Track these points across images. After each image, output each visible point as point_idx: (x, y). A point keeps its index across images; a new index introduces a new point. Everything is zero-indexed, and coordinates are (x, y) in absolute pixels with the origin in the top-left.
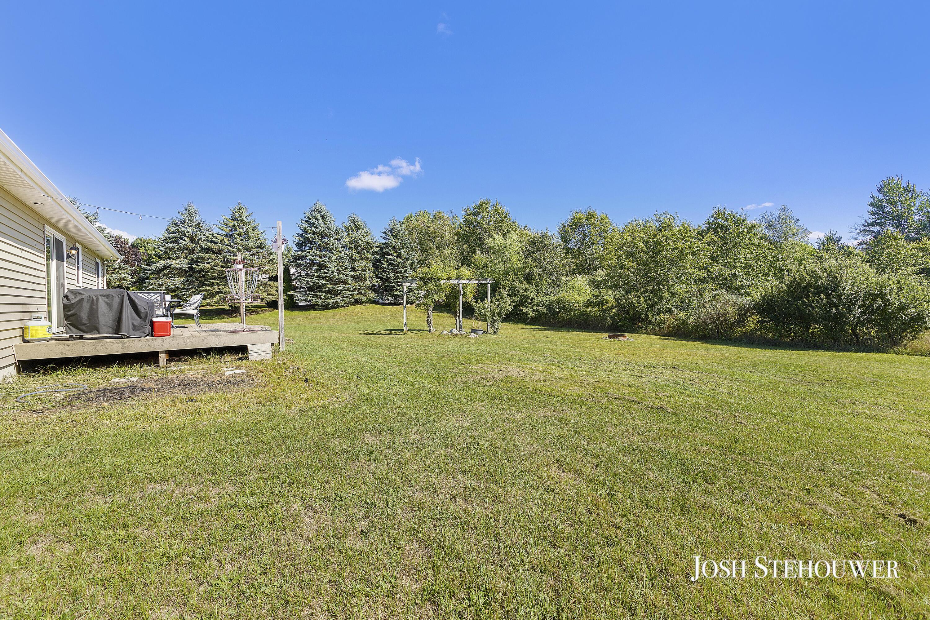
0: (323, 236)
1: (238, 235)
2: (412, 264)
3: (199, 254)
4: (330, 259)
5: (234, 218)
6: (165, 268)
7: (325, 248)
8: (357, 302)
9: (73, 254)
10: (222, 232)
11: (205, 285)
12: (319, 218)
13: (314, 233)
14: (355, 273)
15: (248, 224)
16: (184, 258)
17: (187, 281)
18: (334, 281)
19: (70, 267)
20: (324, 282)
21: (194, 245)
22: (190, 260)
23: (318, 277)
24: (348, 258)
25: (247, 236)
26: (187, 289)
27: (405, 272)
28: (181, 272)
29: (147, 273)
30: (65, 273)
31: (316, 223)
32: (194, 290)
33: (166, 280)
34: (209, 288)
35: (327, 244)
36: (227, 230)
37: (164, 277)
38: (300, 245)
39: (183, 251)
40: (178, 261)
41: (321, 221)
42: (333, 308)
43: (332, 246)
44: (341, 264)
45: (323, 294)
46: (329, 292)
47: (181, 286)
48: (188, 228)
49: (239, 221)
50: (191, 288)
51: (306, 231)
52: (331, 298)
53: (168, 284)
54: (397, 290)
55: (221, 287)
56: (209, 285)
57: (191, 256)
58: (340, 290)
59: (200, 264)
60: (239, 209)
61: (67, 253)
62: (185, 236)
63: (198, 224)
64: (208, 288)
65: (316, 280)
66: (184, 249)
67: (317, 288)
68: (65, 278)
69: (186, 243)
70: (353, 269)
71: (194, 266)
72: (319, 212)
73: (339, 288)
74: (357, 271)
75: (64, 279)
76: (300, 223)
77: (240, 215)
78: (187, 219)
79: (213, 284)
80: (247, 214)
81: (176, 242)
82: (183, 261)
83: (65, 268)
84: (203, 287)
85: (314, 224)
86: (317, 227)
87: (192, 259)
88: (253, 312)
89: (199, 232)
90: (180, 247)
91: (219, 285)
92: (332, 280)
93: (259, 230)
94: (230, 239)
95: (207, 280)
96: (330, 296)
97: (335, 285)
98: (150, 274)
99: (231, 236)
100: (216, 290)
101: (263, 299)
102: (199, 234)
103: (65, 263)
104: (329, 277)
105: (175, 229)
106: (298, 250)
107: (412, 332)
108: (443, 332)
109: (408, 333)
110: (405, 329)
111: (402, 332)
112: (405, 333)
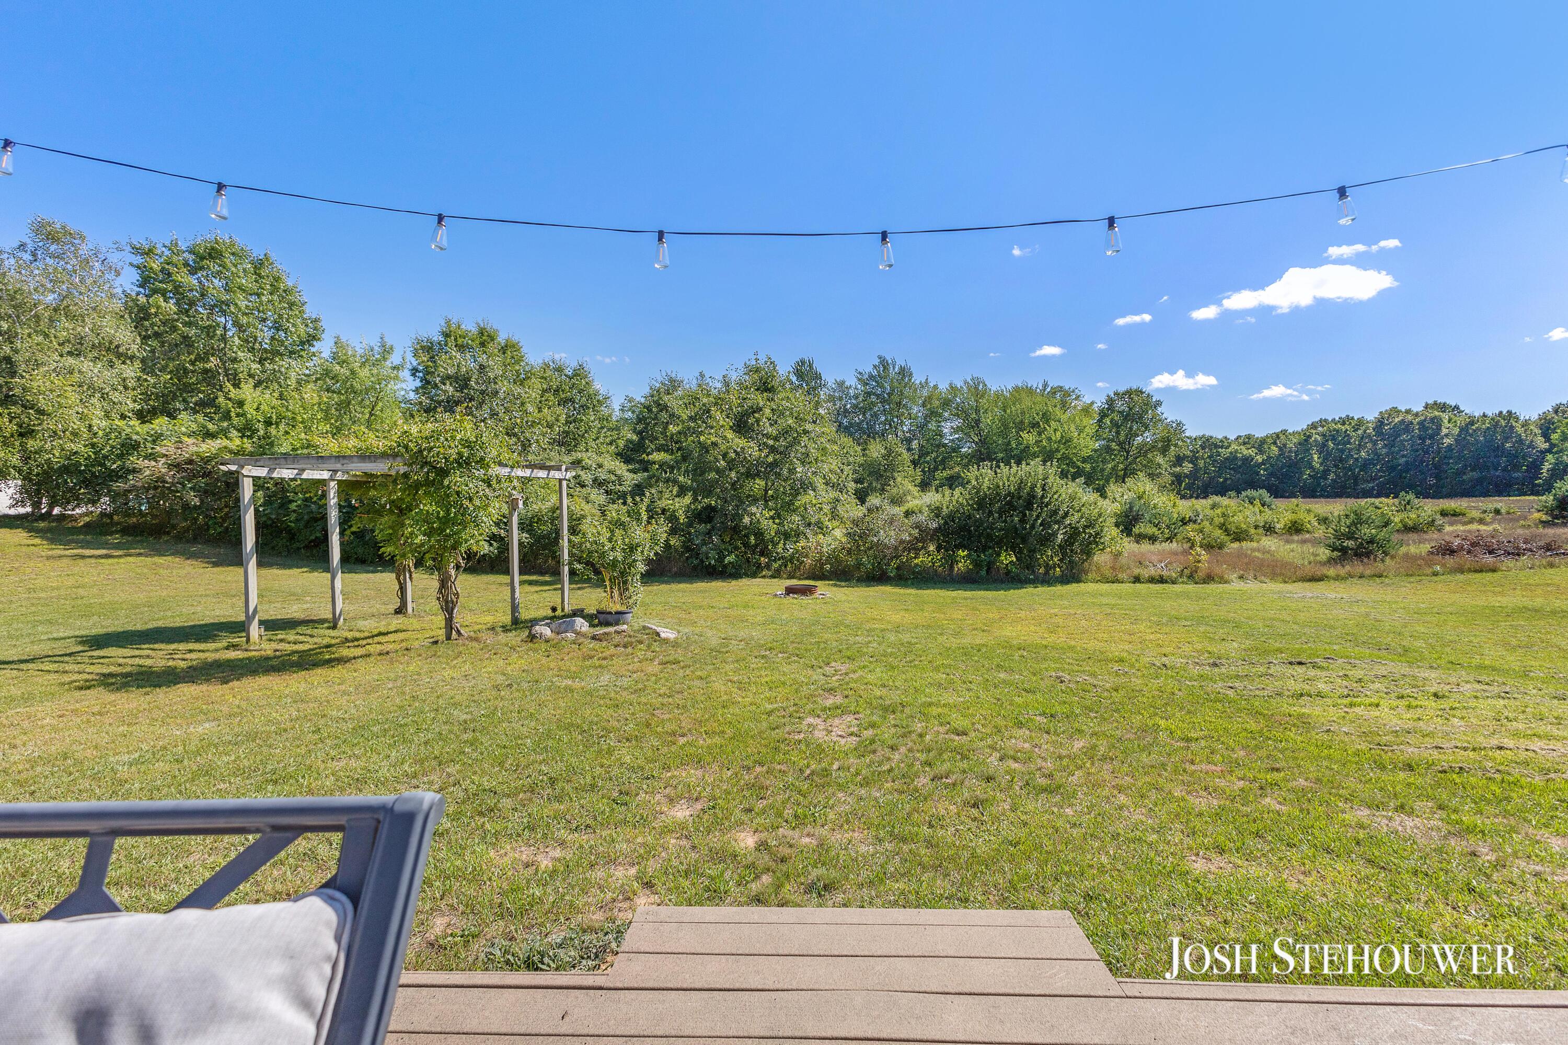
107: (282, 640)
108: (533, 632)
109: (274, 646)
110: (255, 630)
111: (234, 647)
112: (268, 649)
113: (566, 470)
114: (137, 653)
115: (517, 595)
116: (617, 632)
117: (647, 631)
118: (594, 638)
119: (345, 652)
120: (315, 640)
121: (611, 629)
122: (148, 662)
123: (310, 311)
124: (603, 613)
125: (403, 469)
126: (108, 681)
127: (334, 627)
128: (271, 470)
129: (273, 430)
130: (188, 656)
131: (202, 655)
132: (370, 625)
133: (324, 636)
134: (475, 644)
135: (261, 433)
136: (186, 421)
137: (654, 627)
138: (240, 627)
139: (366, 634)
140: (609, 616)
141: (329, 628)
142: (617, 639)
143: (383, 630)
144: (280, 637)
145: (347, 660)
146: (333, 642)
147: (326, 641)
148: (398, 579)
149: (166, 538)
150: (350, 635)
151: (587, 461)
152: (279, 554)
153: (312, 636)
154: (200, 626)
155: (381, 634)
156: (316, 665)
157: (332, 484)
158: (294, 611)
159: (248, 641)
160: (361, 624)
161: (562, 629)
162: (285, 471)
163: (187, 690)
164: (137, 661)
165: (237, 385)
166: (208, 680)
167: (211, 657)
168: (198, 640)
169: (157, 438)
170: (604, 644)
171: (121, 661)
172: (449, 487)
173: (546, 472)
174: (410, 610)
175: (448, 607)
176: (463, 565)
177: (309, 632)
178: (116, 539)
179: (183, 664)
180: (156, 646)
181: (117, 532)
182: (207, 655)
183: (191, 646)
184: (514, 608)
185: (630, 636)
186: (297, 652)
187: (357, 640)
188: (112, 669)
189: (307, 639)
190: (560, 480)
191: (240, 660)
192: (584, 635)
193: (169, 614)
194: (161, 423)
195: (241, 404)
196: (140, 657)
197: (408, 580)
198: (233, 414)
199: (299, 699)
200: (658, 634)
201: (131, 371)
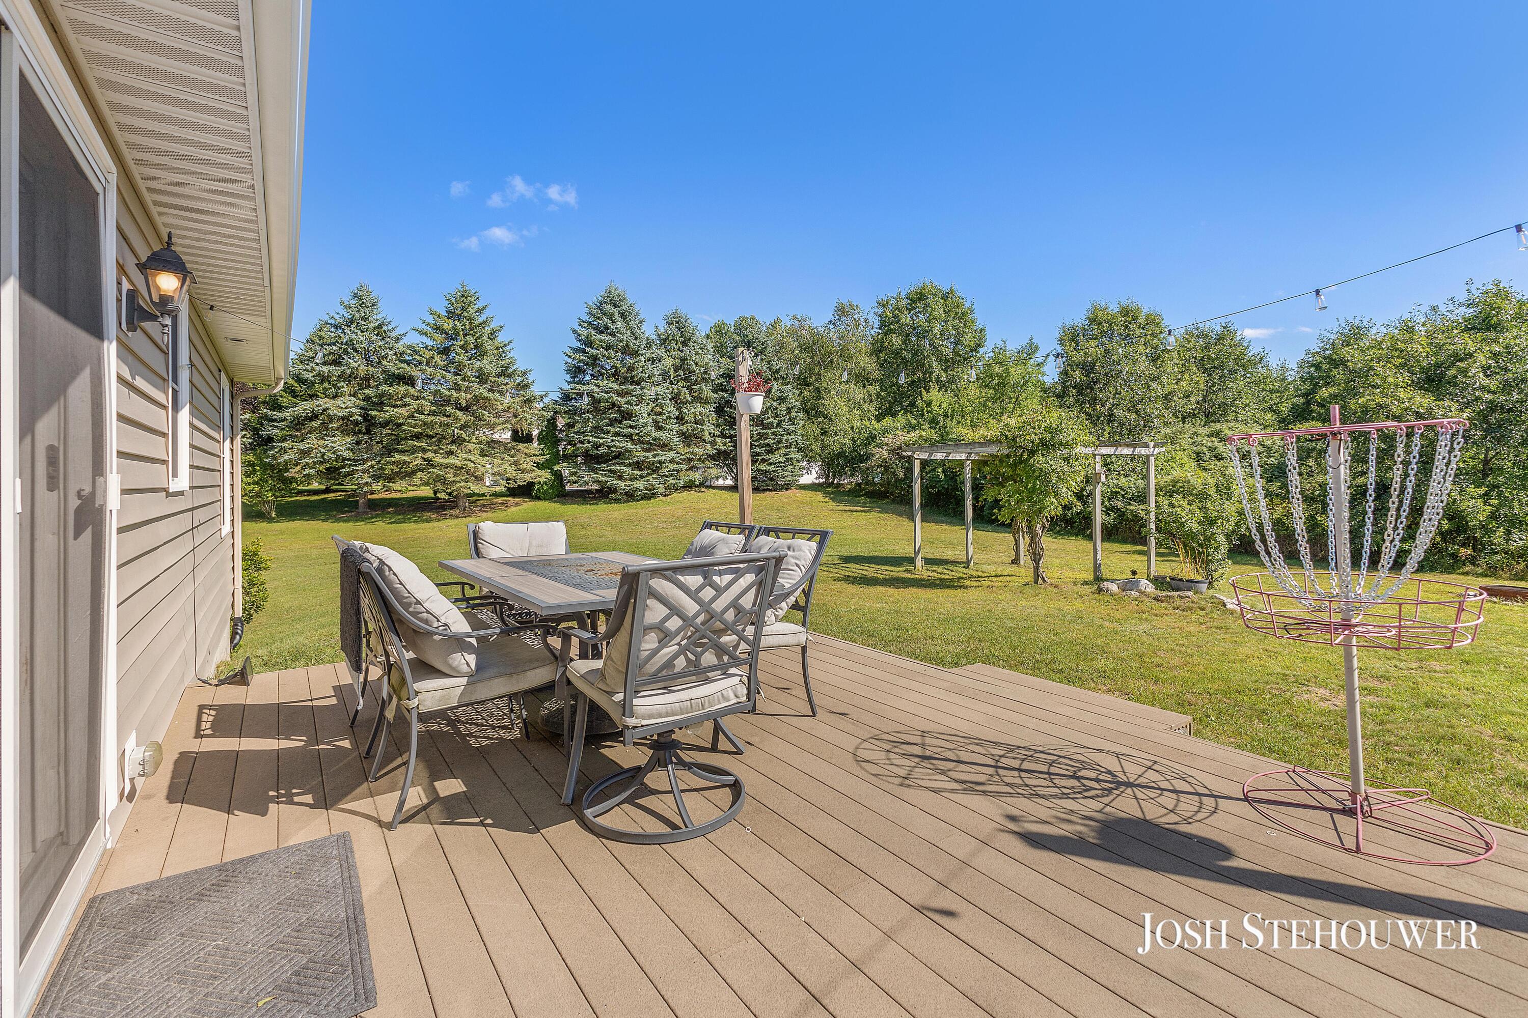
0: (627, 351)
1: (462, 347)
2: (789, 410)
3: (383, 388)
4: (640, 399)
5: (451, 315)
6: (314, 417)
7: (628, 378)
8: (689, 486)
9: (165, 300)
10: (429, 342)
11: (397, 451)
12: (617, 317)
13: (608, 347)
14: (684, 428)
15: (483, 324)
16: (350, 395)
17: (358, 443)
18: (649, 443)
19: (140, 382)
20: (630, 446)
21: (371, 369)
22: (364, 400)
23: (617, 434)
24: (670, 397)
25: (479, 351)
26: (360, 460)
27: (779, 425)
28: (347, 425)
29: (277, 427)
30: (112, 426)
31: (612, 327)
32: (374, 463)
33: (315, 442)
34: (406, 458)
35: (631, 369)
36: (440, 337)
37: (312, 436)
38: (576, 372)
39: (349, 381)
40: (339, 402)
41: (620, 325)
42: (644, 497)
43: (642, 373)
44: (658, 409)
45: (626, 469)
46: (638, 465)
47: (347, 454)
48: (359, 333)
49: (465, 320)
50: (368, 459)
51: (589, 343)
52: (642, 477)
53: (323, 450)
54: (763, 461)
55: (429, 455)
56: (403, 452)
57: (367, 391)
58: (660, 462)
59: (386, 408)
60: (463, 296)
61: (126, 286)
62: (355, 350)
63: (380, 326)
64: (403, 458)
65: (612, 441)
66: (350, 376)
67: (616, 457)
68: (112, 461)
69: (356, 365)
70: (680, 419)
71: (373, 413)
72: (615, 306)
73: (657, 458)
74: (687, 422)
75: (98, 468)
76: (578, 328)
77: (463, 309)
78: (357, 315)
79: (413, 451)
80: (479, 305)
81: (336, 363)
82: (350, 402)
83: (112, 388)
84: (392, 456)
85: (607, 328)
86: (613, 335)
87: (367, 398)
88: (484, 506)
89: (380, 343)
90: (343, 372)
91: (424, 451)
92: (641, 442)
93: (501, 338)
94: (444, 357)
95: (398, 440)
96: (638, 473)
97: (648, 450)
98: (282, 429)
99: (445, 351)
100: (419, 461)
101: (510, 479)
102: (380, 347)
103: (111, 349)
104: (637, 434)
105: (333, 335)
106: (570, 380)
107: (934, 571)
108: (1102, 586)
109: (929, 573)
110: (919, 562)
111: (908, 571)
112: (925, 574)
113: (1154, 447)
114: (862, 567)
115: (1099, 556)
116: (1179, 596)
117: (1214, 600)
118: (1156, 599)
119: (967, 583)
120: (953, 573)
121: (1176, 594)
122: (866, 573)
123: (979, 324)
124: (1174, 580)
125: (1006, 452)
126: (846, 579)
127: (967, 567)
128: (930, 455)
129: (948, 421)
130: (884, 573)
131: (891, 573)
132: (991, 569)
133: (959, 572)
134: (1054, 590)
135: (941, 424)
136: (901, 420)
137: (1222, 597)
138: (911, 561)
139: (986, 574)
140: (1181, 583)
141: (964, 567)
142: (1179, 602)
143: (999, 573)
144: (934, 569)
145: (966, 587)
146: (964, 576)
147: (961, 575)
148: (1014, 537)
149: (887, 500)
150: (975, 573)
151: (1227, 431)
152: (949, 515)
153: (952, 571)
154: (895, 557)
155: (996, 576)
156: (948, 587)
157: (968, 463)
158: (949, 555)
159: (915, 568)
160: (986, 568)
161: (1128, 587)
162: (938, 454)
163: (880, 589)
164: (861, 571)
165: (928, 391)
166: (890, 586)
167: (895, 575)
168: (892, 565)
169: (885, 431)
170: (1164, 605)
171: (854, 570)
172: (1033, 465)
173: (1132, 449)
174: (1022, 562)
175: (1036, 557)
176: (1047, 526)
177: (951, 568)
178: (862, 499)
179: (881, 576)
180: (871, 565)
181: (862, 495)
182: (893, 573)
183: (887, 568)
184: (1097, 567)
185: (1193, 602)
186: (940, 579)
187: (979, 577)
188: (850, 574)
189: (950, 572)
190: (1148, 457)
191: (909, 579)
192: (1148, 596)
193: (882, 548)
194: (888, 421)
195: (929, 404)
196: (863, 570)
197: (1021, 537)
198: (925, 411)
199: (929, 601)
200: (1224, 605)
201: (874, 389)
